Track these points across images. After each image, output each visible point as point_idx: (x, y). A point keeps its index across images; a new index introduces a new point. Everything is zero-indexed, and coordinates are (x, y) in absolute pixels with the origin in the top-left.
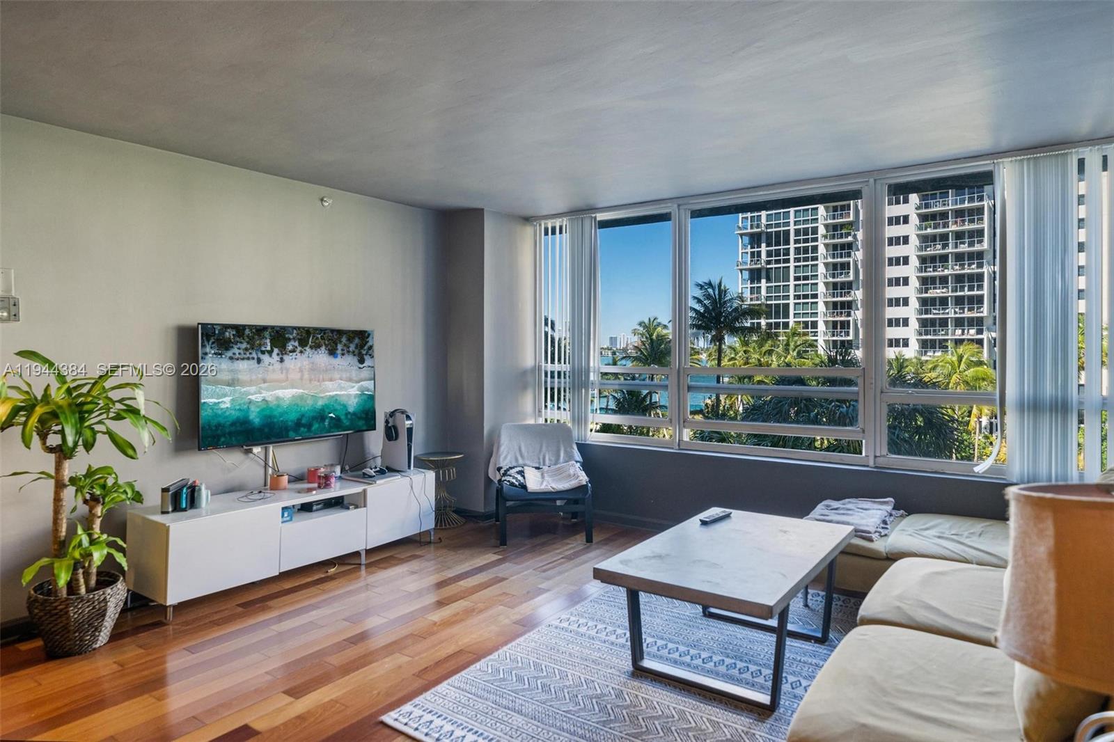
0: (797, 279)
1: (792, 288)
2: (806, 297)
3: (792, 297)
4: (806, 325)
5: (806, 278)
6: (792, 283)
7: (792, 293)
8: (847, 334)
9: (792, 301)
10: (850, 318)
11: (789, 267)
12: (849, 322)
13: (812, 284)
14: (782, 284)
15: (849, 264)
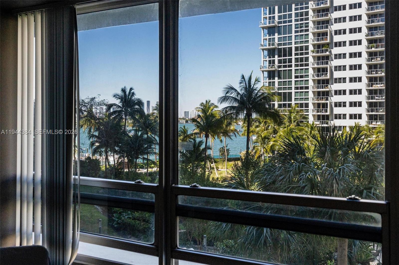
0: (296, 77)
1: (293, 83)
2: (302, 88)
3: (293, 88)
4: (301, 105)
5: (302, 77)
6: (293, 79)
7: (293, 86)
8: (326, 111)
9: (293, 91)
10: (328, 102)
11: (291, 70)
12: (327, 104)
13: (305, 80)
14: (287, 80)
15: (327, 68)
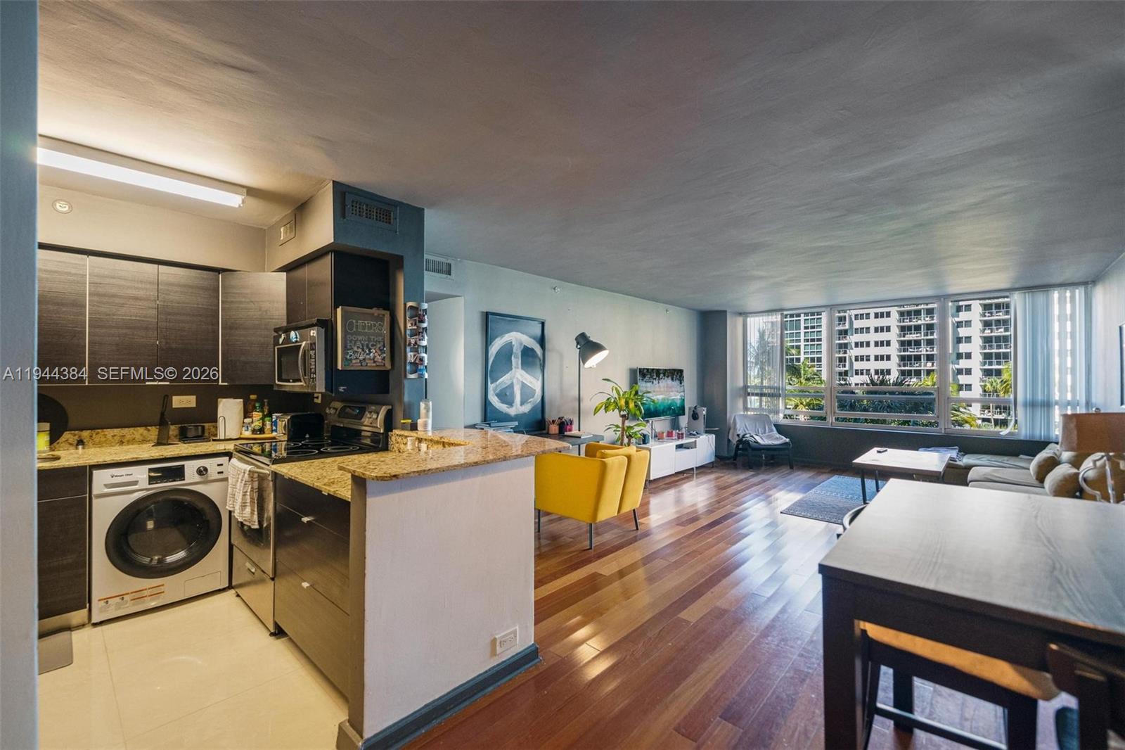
0: (806, 328)
1: (802, 335)
2: (813, 340)
3: (802, 341)
4: (813, 360)
5: (813, 327)
6: (802, 331)
7: (802, 338)
8: (844, 366)
9: (802, 344)
10: (847, 355)
11: (800, 320)
12: (845, 358)
13: (817, 332)
14: (795, 331)
15: (845, 317)
